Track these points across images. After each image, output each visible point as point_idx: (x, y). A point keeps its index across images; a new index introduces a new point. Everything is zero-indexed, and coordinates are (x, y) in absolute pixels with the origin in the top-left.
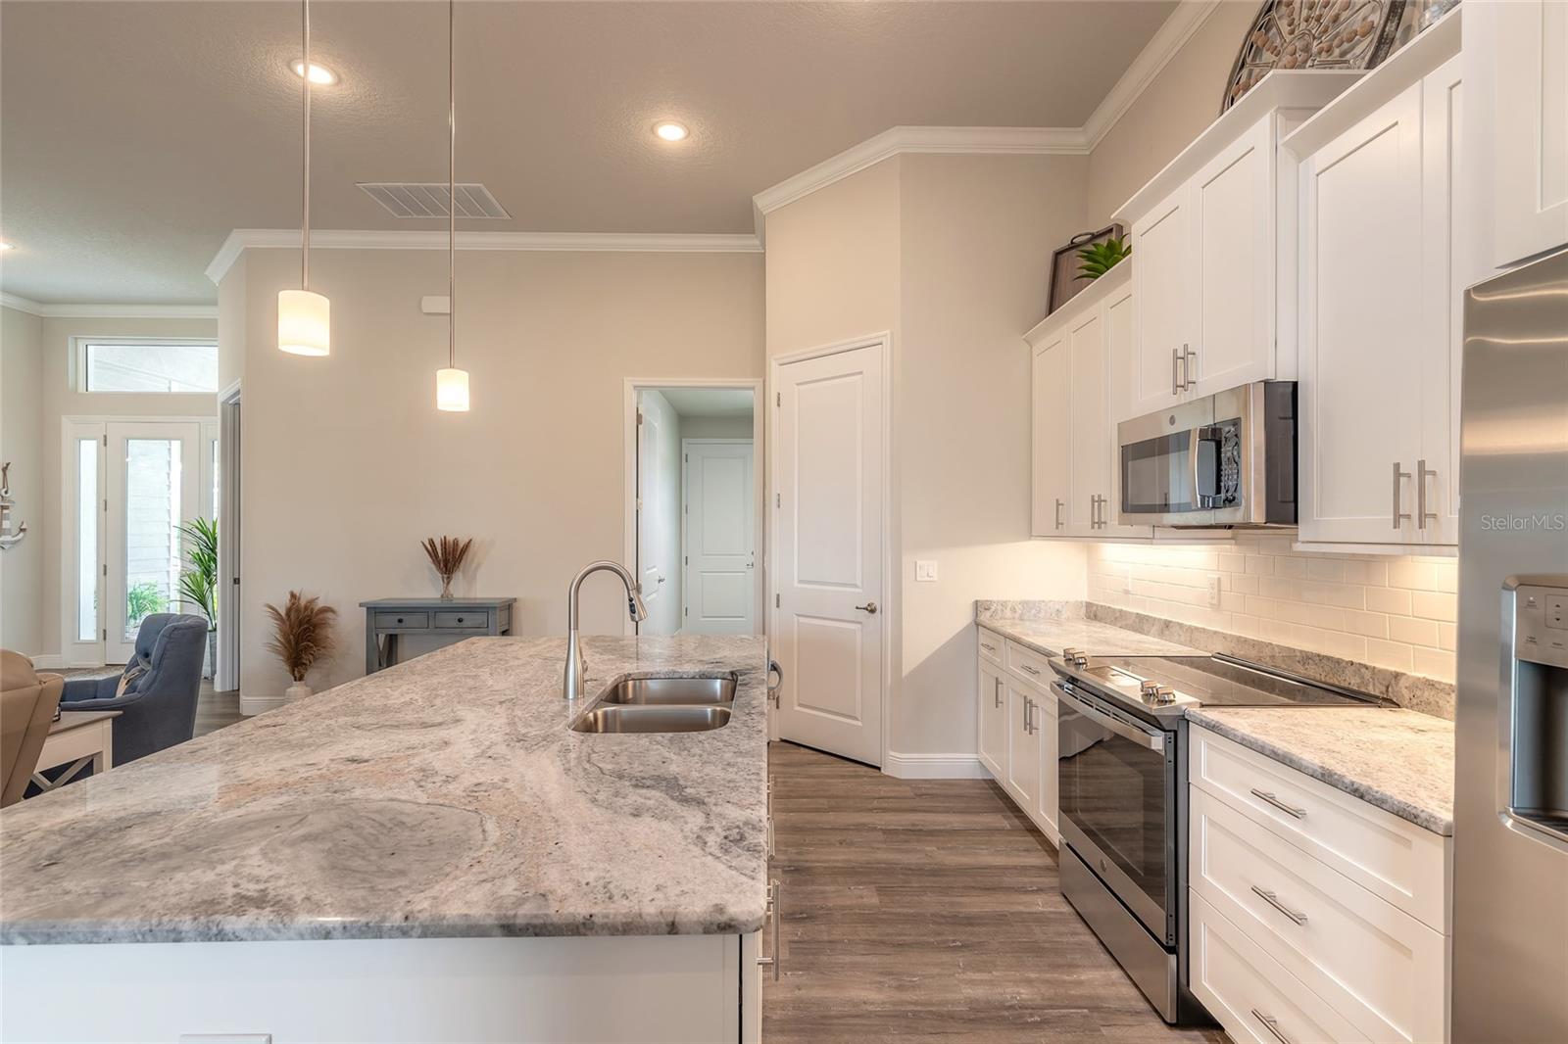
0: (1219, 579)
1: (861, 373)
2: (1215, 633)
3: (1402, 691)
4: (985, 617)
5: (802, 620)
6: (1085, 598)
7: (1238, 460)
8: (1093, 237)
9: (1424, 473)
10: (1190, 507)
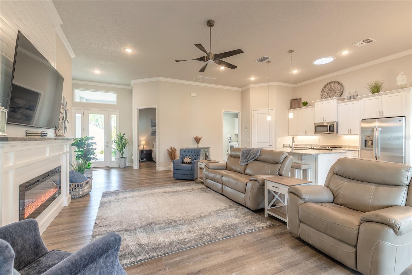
2: (319, 145)
7: (333, 128)
8: (297, 99)
9: (351, 130)
10: (327, 132)
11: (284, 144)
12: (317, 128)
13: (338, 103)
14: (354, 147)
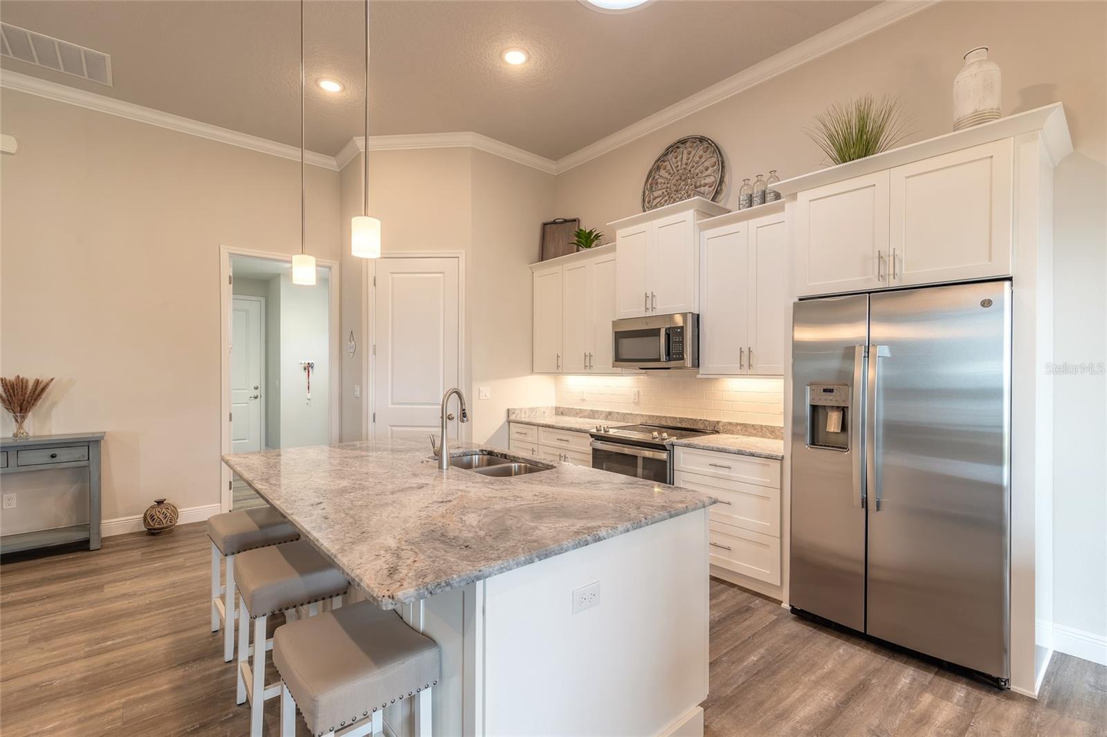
0: (638, 391)
1: (443, 273)
2: (637, 415)
3: (720, 428)
4: (512, 417)
5: (394, 429)
6: (554, 404)
7: (682, 342)
8: (566, 221)
9: (750, 351)
10: (658, 360)
11: (508, 410)
12: (626, 342)
13: (702, 228)
14: (765, 430)
